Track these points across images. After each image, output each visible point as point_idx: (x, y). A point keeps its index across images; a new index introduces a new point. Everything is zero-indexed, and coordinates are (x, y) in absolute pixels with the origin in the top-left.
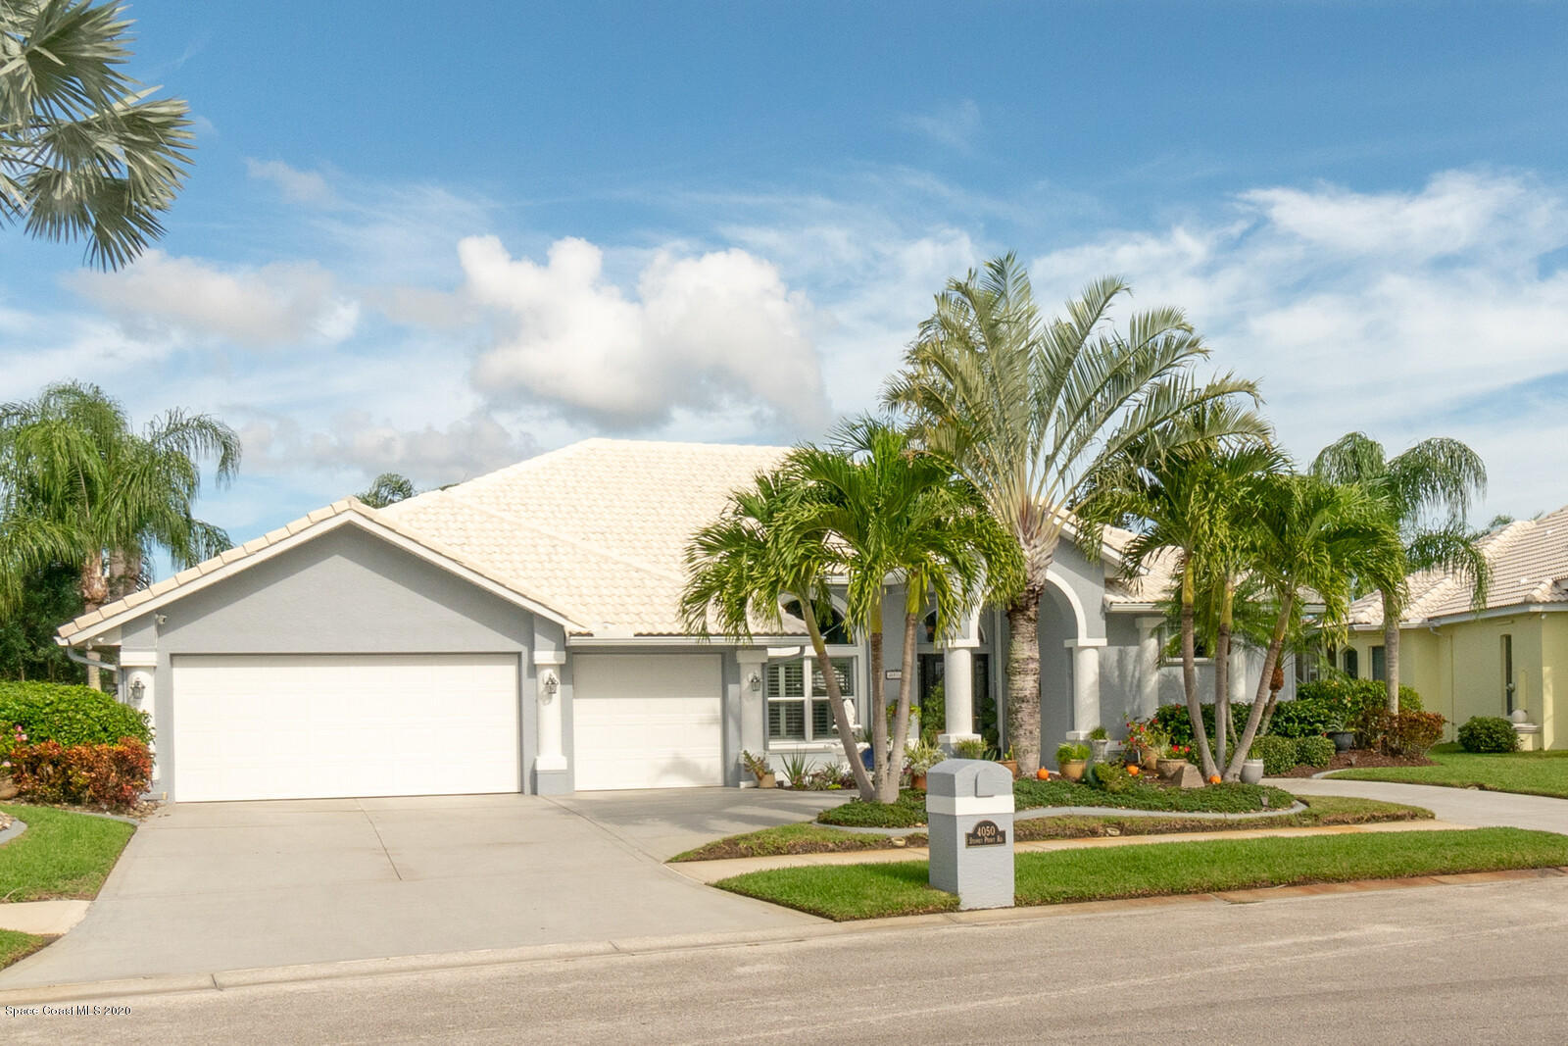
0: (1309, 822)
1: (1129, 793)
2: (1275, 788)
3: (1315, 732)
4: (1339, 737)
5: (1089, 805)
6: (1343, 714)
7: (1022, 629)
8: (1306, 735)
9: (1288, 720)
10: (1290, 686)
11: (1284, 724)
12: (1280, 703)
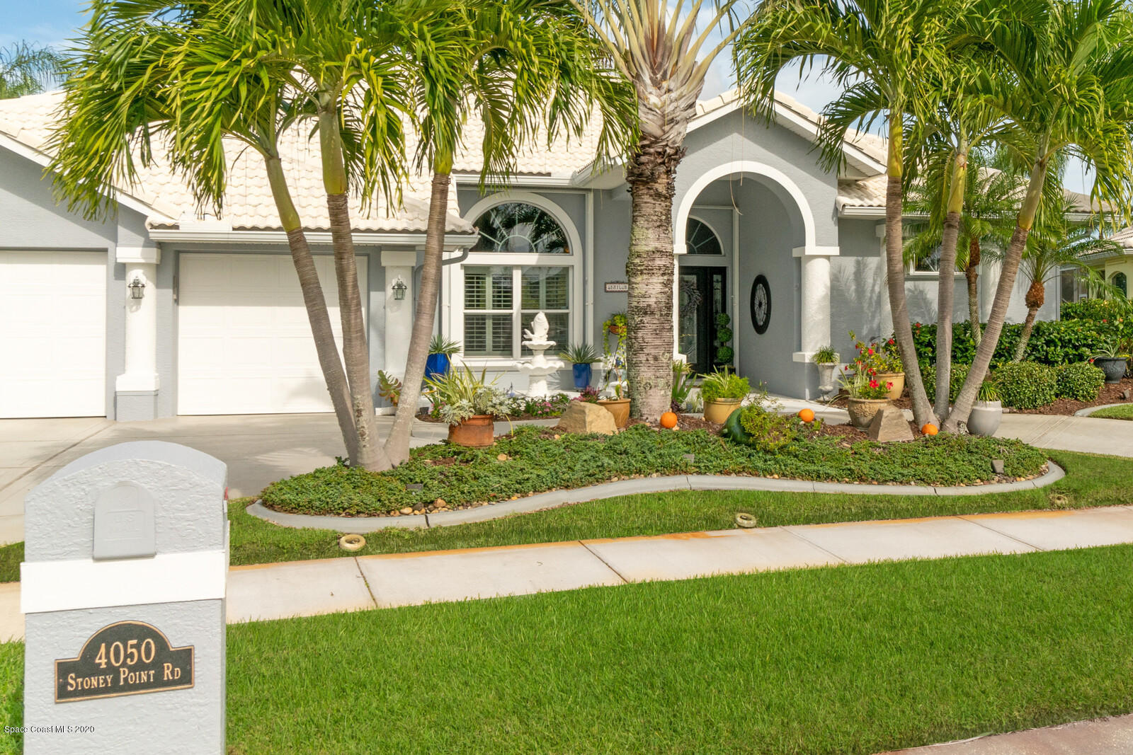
0: (1065, 501)
1: (789, 453)
2: (1018, 442)
3: (1081, 358)
4: (1110, 366)
5: (721, 472)
6: (1115, 338)
7: (647, 209)
8: (1071, 362)
9: (1048, 343)
10: (1054, 305)
11: (1045, 348)
12: (1041, 323)
